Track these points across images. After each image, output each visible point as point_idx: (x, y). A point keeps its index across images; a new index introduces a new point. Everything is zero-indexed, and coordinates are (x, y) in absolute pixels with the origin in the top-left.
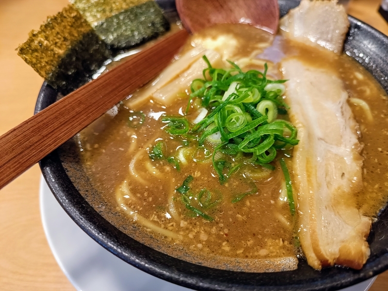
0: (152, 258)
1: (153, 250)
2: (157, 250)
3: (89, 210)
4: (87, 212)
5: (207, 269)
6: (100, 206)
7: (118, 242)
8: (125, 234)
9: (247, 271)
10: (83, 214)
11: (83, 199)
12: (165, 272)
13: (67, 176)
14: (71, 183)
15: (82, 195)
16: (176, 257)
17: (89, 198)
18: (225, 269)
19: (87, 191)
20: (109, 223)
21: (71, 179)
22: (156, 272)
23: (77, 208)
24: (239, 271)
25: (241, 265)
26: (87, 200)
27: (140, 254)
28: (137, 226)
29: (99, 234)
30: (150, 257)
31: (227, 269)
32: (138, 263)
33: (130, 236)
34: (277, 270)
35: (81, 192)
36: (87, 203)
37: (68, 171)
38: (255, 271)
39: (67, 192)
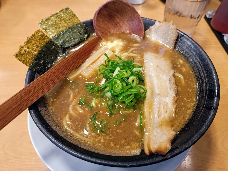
0: (77, 150)
1: (78, 147)
2: (80, 147)
3: (50, 129)
4: (50, 130)
5: (101, 155)
6: (56, 127)
7: (63, 143)
8: (66, 140)
9: (118, 155)
10: (48, 131)
11: (48, 124)
12: (82, 156)
13: (40, 114)
14: (42, 117)
15: (47, 122)
16: (88, 150)
17: (50, 124)
18: (108, 155)
19: (50, 120)
20: (59, 135)
21: (42, 115)
22: (79, 156)
23: (45, 129)
24: (114, 155)
25: (116, 153)
26: (50, 125)
27: (72, 149)
28: (71, 136)
29: (55, 140)
30: (76, 150)
31: (109, 155)
32: (71, 153)
33: (69, 141)
34: (131, 155)
35: (47, 121)
36: (50, 126)
37: (41, 111)
38: (121, 156)
39: (41, 121)
